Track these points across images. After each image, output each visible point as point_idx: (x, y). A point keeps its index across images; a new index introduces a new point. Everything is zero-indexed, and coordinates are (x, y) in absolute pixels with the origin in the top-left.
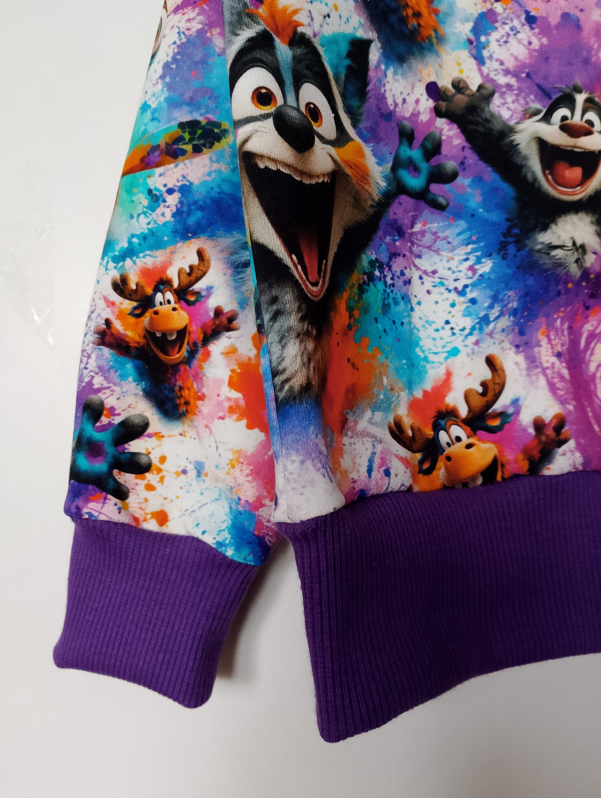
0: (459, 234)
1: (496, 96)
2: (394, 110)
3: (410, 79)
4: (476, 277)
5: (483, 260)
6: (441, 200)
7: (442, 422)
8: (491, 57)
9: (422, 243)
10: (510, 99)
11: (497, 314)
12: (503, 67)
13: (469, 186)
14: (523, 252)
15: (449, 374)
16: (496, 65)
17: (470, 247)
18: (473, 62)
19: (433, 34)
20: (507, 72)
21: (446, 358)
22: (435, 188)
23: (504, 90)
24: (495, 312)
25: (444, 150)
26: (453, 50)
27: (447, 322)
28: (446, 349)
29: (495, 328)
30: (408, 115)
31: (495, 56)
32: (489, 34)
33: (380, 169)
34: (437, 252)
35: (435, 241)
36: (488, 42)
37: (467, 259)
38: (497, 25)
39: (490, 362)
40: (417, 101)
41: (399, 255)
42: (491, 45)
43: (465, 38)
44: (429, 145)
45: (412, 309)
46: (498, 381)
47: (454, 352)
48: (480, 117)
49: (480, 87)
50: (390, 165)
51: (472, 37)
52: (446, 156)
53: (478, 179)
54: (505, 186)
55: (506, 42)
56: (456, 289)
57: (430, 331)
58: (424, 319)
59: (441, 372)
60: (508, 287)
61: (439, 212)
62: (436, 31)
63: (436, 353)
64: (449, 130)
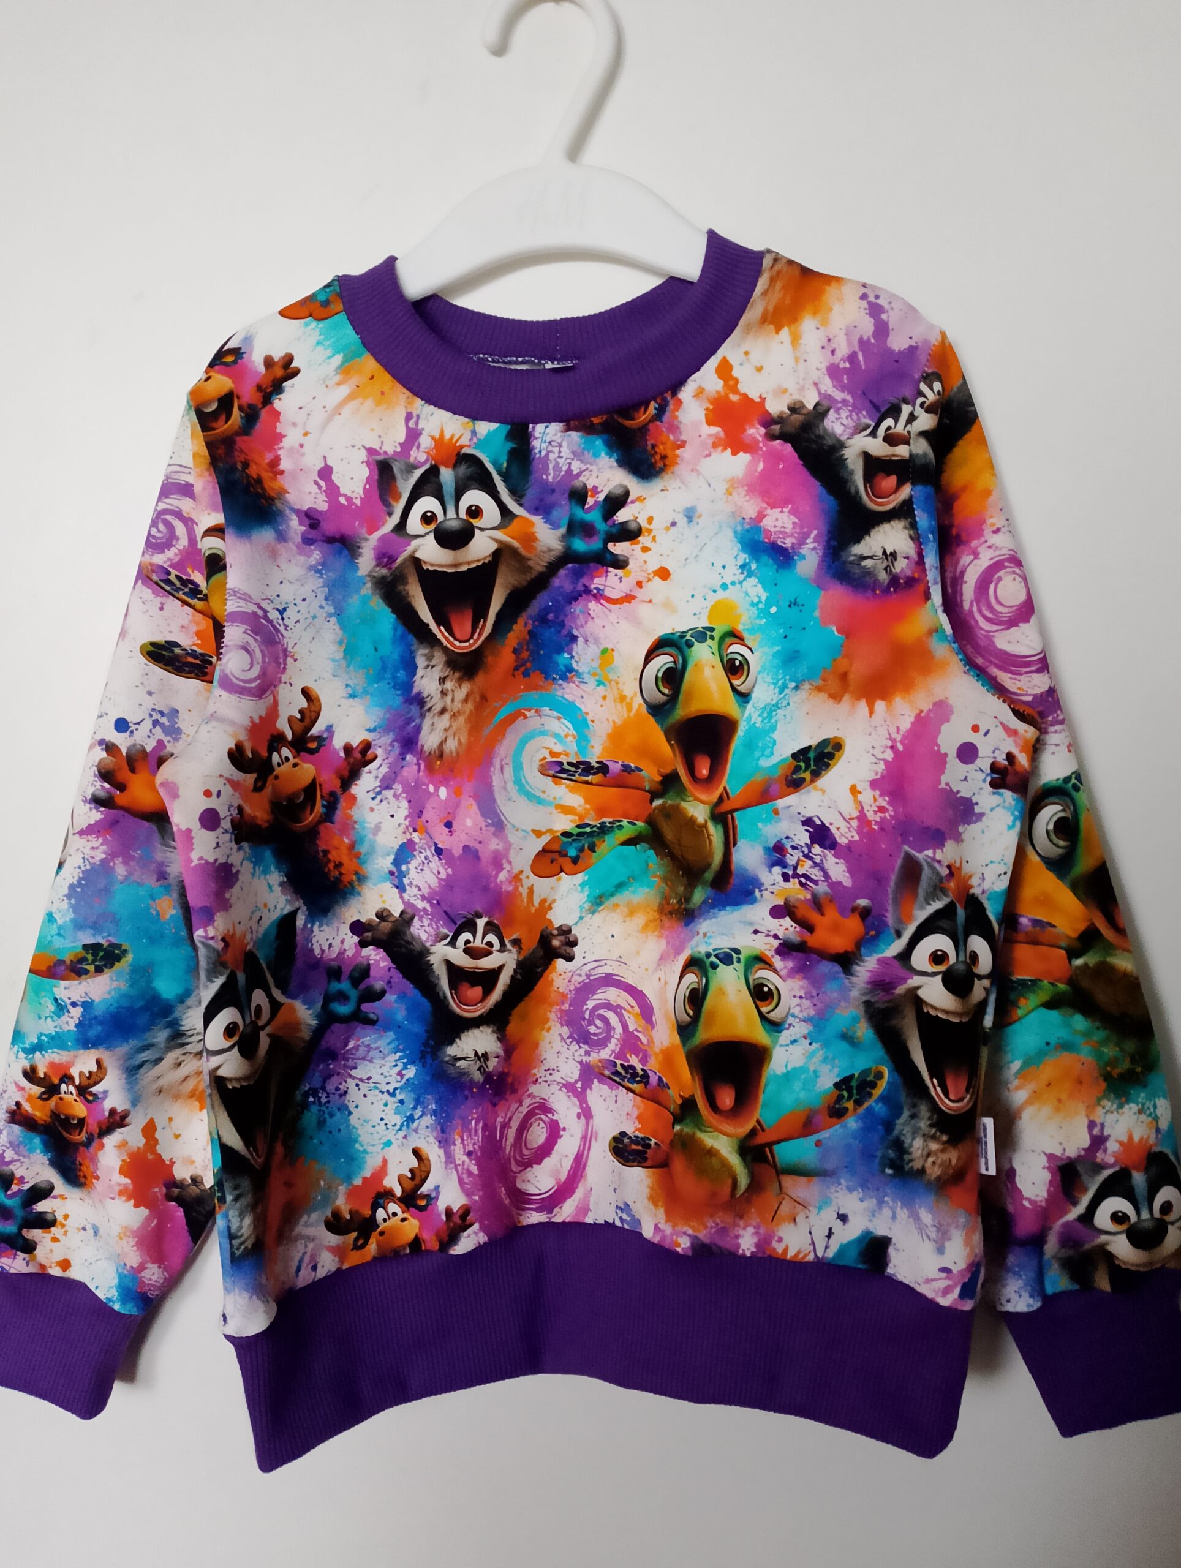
0: (389, 1043)
1: (416, 919)
2: (321, 957)
3: (335, 925)
4: (404, 1081)
5: (409, 1066)
6: (372, 1016)
7: (381, 1201)
8: (411, 884)
9: (356, 1057)
10: (426, 922)
11: (420, 1113)
12: (420, 893)
13: (396, 1001)
14: (436, 1062)
15: (385, 1161)
16: (415, 891)
17: (399, 1054)
18: (396, 890)
19: (354, 878)
20: (423, 898)
21: (383, 1149)
22: (366, 1007)
23: (422, 913)
24: (418, 1113)
25: (372, 973)
26: (375, 885)
27: (382, 1119)
28: (382, 1141)
29: (419, 1125)
30: (334, 956)
31: (414, 882)
32: (409, 863)
33: (311, 1012)
34: (371, 1061)
35: (369, 1052)
36: (408, 869)
37: (396, 1065)
38: (415, 853)
39: (416, 1152)
40: (342, 942)
41: (333, 1075)
42: (411, 872)
43: (387, 871)
44: (356, 975)
45: (350, 1113)
46: (423, 1169)
47: (389, 1143)
48: (403, 940)
49: (402, 913)
50: (319, 1005)
51: (393, 869)
52: (375, 977)
53: (402, 996)
54: (424, 1000)
55: (422, 870)
56: (388, 1091)
57: (368, 1127)
58: (362, 1118)
59: (378, 1162)
60: (427, 1092)
61: (371, 1027)
62: (357, 873)
63: (373, 1145)
64: (376, 955)
